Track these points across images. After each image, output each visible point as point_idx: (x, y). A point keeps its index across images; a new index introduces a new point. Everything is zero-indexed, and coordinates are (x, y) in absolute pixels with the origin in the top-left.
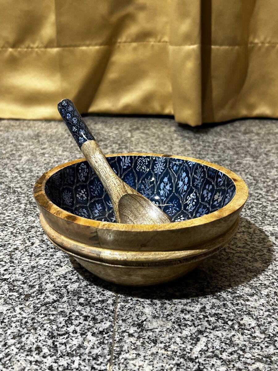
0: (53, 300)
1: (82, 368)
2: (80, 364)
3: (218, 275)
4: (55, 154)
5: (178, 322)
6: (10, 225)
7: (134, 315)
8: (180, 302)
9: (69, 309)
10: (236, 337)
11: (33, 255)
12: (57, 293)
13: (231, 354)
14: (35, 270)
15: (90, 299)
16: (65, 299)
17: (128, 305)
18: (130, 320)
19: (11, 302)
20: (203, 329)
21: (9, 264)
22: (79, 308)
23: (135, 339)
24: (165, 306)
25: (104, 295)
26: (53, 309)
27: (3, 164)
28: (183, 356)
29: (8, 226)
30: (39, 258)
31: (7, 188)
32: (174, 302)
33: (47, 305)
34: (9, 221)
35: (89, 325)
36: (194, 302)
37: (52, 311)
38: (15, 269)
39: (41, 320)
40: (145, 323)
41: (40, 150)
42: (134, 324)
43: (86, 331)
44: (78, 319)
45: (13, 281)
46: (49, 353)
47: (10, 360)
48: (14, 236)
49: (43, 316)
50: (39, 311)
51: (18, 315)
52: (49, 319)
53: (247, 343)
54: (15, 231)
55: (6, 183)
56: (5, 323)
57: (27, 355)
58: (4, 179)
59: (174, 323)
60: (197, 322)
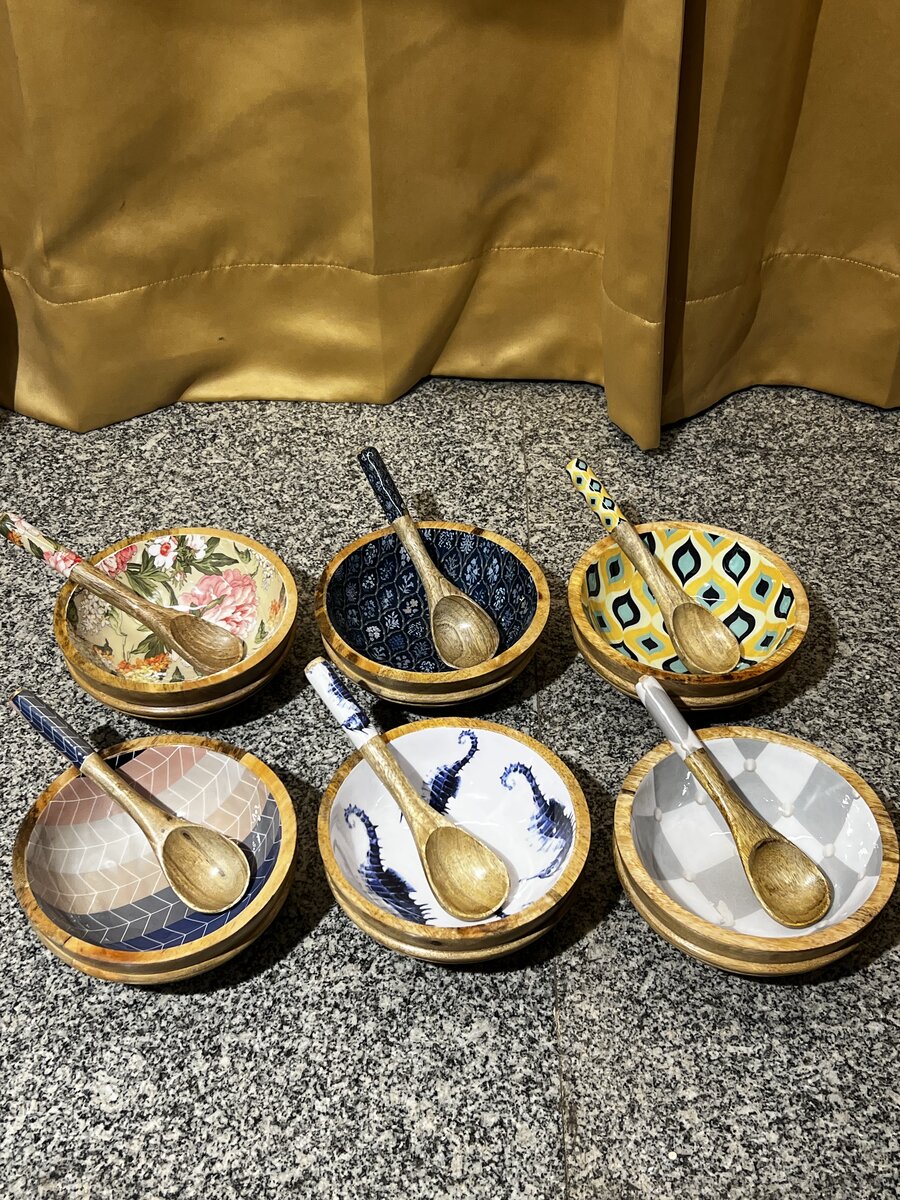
1: (529, 1013)
2: (525, 1009)
5: (623, 948)
10: (687, 970)
13: (680, 993)
20: (651, 959)
23: (579, 974)
24: (608, 923)
28: (630, 998)
32: (618, 916)
40: (586, 950)
46: (490, 995)
47: (452, 1004)
53: (697, 979)
57: (469, 998)
59: (619, 950)
60: (645, 948)
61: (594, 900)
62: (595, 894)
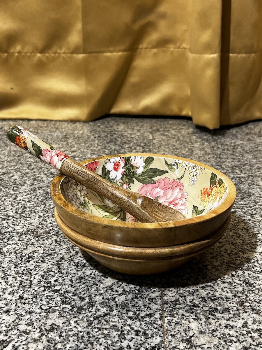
0: (104, 314)
3: (254, 288)
4: (84, 157)
5: (223, 337)
6: (54, 233)
7: (181, 330)
8: (223, 317)
9: (120, 323)
11: (79, 265)
12: (107, 305)
14: (83, 281)
15: (138, 312)
16: (115, 312)
17: (175, 320)
18: (179, 336)
19: (65, 315)
20: (248, 346)
21: (58, 274)
22: (129, 322)
24: (209, 320)
25: (150, 309)
26: (105, 323)
27: (38, 168)
29: (52, 233)
30: (85, 268)
31: (45, 194)
32: (217, 317)
33: (100, 319)
34: (51, 228)
35: (141, 340)
36: (236, 317)
37: (105, 325)
38: (64, 280)
39: (96, 335)
40: (193, 338)
41: (70, 153)
42: (183, 339)
43: (139, 346)
44: (130, 333)
45: (65, 292)
48: (59, 244)
49: (97, 330)
50: (93, 325)
51: (74, 329)
52: (103, 334)
54: (58, 240)
55: (43, 188)
56: (63, 336)
58: (41, 183)
59: (220, 339)
60: (241, 338)
61: (197, 306)
62: (197, 303)
